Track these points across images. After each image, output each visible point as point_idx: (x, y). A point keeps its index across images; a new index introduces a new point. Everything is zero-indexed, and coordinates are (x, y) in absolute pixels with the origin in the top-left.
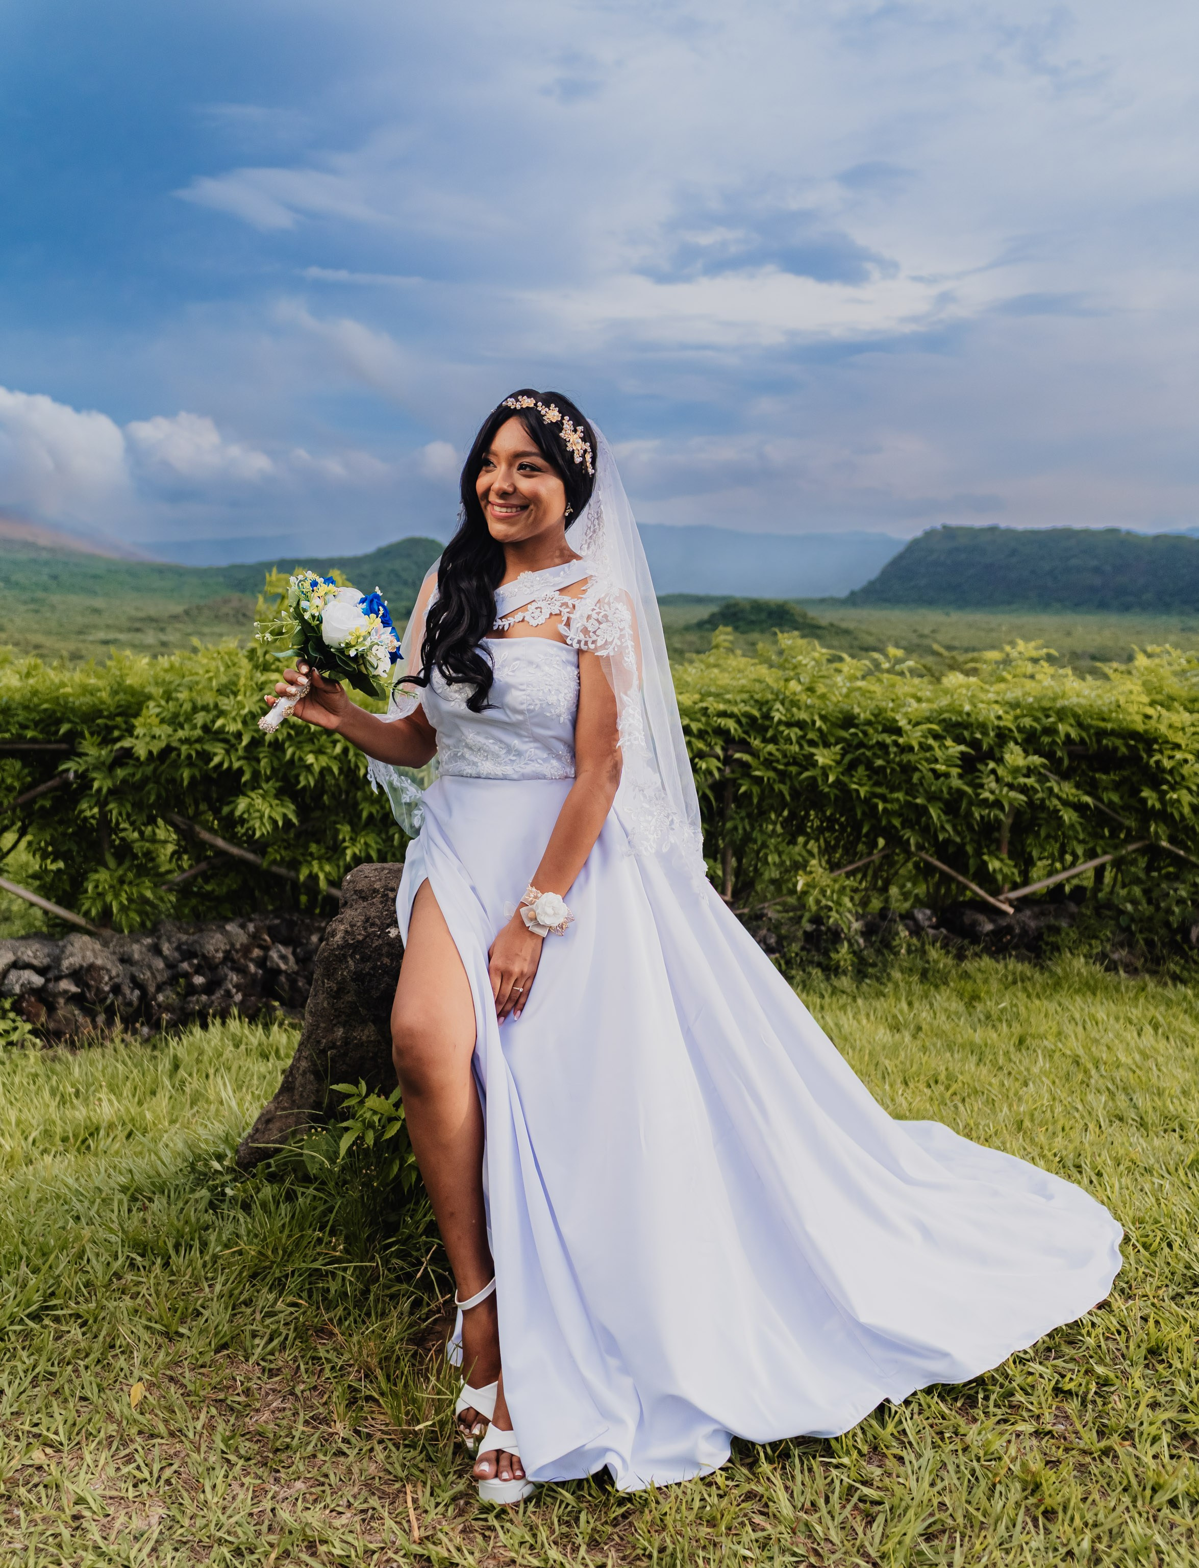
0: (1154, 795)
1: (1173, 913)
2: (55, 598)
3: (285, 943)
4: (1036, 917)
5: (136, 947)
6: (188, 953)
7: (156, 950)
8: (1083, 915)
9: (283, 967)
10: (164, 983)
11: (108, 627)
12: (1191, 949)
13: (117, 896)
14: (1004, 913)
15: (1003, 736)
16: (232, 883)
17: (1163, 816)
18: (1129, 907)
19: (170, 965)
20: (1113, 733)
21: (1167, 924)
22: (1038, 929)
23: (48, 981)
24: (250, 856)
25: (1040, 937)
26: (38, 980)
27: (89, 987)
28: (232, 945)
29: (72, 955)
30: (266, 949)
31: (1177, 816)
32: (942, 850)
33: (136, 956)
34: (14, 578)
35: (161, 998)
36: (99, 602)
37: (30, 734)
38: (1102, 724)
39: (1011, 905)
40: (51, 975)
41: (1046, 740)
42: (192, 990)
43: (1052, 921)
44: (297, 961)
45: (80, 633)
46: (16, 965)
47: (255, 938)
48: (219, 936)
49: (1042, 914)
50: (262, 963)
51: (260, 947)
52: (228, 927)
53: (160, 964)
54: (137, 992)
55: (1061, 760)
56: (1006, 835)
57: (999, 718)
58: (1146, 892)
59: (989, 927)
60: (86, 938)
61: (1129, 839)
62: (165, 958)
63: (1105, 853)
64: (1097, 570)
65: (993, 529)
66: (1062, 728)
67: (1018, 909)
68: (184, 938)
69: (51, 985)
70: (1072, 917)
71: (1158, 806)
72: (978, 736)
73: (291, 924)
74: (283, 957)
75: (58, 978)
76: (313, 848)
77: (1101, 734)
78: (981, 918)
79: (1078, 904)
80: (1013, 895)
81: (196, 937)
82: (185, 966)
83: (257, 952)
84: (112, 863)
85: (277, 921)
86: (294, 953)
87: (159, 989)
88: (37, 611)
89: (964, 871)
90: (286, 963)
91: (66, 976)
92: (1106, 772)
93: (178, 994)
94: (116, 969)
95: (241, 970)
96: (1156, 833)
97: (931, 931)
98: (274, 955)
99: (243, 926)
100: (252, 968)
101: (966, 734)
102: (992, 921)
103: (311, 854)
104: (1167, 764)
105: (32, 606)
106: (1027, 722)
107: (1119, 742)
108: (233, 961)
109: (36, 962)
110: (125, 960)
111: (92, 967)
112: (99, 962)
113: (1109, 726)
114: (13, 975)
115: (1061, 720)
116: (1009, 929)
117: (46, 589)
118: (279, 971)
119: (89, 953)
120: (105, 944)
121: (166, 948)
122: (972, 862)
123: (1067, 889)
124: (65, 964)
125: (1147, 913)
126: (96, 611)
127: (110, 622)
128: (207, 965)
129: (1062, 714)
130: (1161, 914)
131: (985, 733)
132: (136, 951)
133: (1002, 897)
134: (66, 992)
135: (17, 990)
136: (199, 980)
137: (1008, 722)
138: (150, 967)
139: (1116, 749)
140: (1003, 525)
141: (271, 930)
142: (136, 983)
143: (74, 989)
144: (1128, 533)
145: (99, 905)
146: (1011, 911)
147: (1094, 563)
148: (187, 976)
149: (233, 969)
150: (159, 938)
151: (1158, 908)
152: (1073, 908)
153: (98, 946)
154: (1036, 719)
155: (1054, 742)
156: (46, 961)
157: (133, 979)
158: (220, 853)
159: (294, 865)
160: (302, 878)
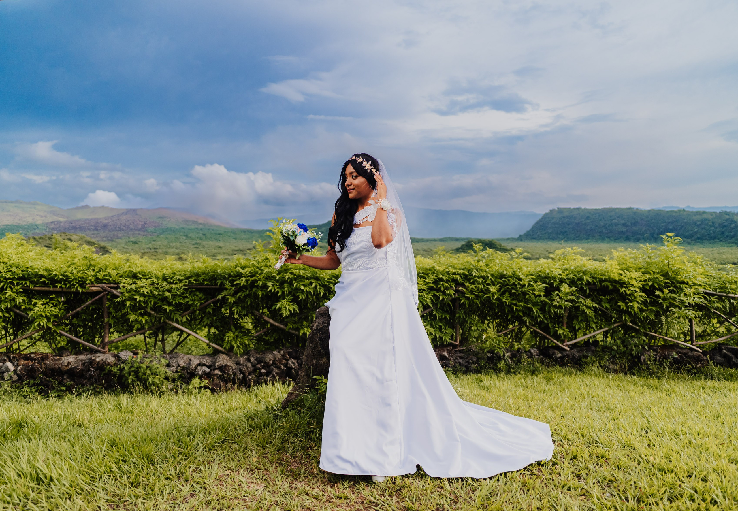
0: (624, 305)
1: (633, 350)
2: (204, 243)
3: (293, 359)
4: (578, 352)
5: (241, 359)
6: (260, 361)
7: (249, 360)
8: (598, 351)
9: (293, 367)
10: (251, 372)
11: (224, 253)
12: (642, 364)
13: (236, 342)
14: (566, 350)
15: (562, 281)
16: (276, 336)
17: (627, 312)
18: (615, 347)
19: (254, 366)
20: (605, 280)
21: (631, 355)
22: (579, 356)
23: (211, 370)
24: (282, 326)
25: (580, 359)
26: (208, 370)
27: (225, 373)
28: (275, 358)
29: (219, 361)
30: (287, 360)
31: (633, 312)
32: (540, 325)
33: (242, 362)
34: (189, 236)
35: (250, 377)
36: (221, 244)
37: (206, 283)
38: (602, 277)
39: (568, 347)
40: (212, 368)
41: (579, 283)
42: (261, 374)
43: (585, 353)
44: (298, 365)
45: (214, 256)
46: (200, 365)
47: (283, 356)
48: (270, 355)
49: (581, 351)
50: (286, 365)
51: (285, 359)
52: (274, 352)
53: (250, 365)
54: (242, 375)
55: (586, 290)
56: (565, 320)
57: (560, 274)
58: (623, 342)
59: (559, 355)
60: (224, 355)
61: (615, 322)
62: (252, 363)
63: (605, 327)
64: (624, 225)
65: (578, 209)
66: (585, 278)
67: (571, 349)
68: (258, 356)
69: (212, 372)
70: (593, 352)
71: (625, 308)
72: (552, 281)
73: (296, 352)
74: (293, 363)
75: (214, 370)
76: (305, 323)
77: (602, 281)
78: (556, 352)
79: (596, 347)
80: (569, 343)
81: (262, 356)
82: (259, 365)
83: (284, 361)
84: (234, 330)
85: (291, 350)
86: (297, 362)
87: (250, 374)
88: (198, 248)
89: (549, 333)
90: (295, 365)
91: (217, 369)
92: (605, 296)
93: (256, 376)
94: (234, 367)
95: (278, 368)
96: (625, 319)
97: (537, 357)
98: (290, 362)
99: (279, 352)
100: (282, 367)
101: (547, 280)
102: (560, 353)
103: (304, 325)
104: (628, 292)
105: (195, 246)
106: (571, 276)
107: (609, 284)
108: (276, 364)
109: (207, 364)
110: (238, 363)
111: (226, 365)
112: (229, 364)
113: (604, 277)
114: (199, 368)
115: (585, 275)
116: (568, 356)
117: (201, 239)
118: (292, 368)
119: (225, 361)
120: (231, 358)
121: (252, 359)
122: (551, 330)
123: (591, 341)
124: (217, 364)
125: (623, 350)
126: (220, 247)
127: (225, 251)
128: (266, 366)
129: (585, 273)
130: (628, 351)
131: (555, 281)
132: (242, 360)
133: (564, 344)
134: (217, 374)
135: (200, 373)
136: (263, 371)
137: (564, 276)
138: (246, 366)
139: (607, 287)
140: (583, 207)
141: (289, 354)
142: (242, 372)
143: (220, 373)
144: (637, 209)
145: (229, 345)
146: (569, 349)
147: (623, 222)
148: (259, 369)
149: (275, 367)
150: (249, 356)
151: (627, 348)
152: (593, 348)
153: (228, 359)
154: (575, 275)
155: (582, 284)
156: (210, 363)
157: (240, 370)
158: (272, 325)
159: (298, 330)
160: (301, 334)
